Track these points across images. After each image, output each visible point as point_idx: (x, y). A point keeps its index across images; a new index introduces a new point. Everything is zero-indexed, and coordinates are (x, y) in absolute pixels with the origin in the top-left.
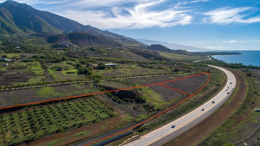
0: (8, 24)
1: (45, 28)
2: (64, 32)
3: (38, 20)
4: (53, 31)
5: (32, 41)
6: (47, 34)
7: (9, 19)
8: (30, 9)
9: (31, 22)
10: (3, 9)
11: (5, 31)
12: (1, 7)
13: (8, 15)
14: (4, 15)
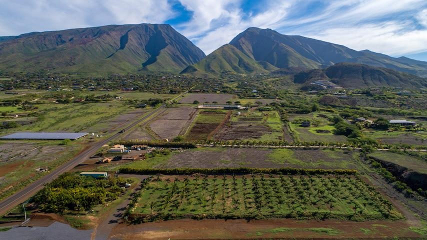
0: (246, 60)
1: (292, 61)
2: (321, 65)
3: (284, 51)
4: (304, 64)
5: (274, 82)
6: (295, 70)
7: (248, 52)
9: (275, 54)
10: (243, 40)
11: (242, 69)
12: (241, 37)
13: (247, 47)
14: (244, 47)
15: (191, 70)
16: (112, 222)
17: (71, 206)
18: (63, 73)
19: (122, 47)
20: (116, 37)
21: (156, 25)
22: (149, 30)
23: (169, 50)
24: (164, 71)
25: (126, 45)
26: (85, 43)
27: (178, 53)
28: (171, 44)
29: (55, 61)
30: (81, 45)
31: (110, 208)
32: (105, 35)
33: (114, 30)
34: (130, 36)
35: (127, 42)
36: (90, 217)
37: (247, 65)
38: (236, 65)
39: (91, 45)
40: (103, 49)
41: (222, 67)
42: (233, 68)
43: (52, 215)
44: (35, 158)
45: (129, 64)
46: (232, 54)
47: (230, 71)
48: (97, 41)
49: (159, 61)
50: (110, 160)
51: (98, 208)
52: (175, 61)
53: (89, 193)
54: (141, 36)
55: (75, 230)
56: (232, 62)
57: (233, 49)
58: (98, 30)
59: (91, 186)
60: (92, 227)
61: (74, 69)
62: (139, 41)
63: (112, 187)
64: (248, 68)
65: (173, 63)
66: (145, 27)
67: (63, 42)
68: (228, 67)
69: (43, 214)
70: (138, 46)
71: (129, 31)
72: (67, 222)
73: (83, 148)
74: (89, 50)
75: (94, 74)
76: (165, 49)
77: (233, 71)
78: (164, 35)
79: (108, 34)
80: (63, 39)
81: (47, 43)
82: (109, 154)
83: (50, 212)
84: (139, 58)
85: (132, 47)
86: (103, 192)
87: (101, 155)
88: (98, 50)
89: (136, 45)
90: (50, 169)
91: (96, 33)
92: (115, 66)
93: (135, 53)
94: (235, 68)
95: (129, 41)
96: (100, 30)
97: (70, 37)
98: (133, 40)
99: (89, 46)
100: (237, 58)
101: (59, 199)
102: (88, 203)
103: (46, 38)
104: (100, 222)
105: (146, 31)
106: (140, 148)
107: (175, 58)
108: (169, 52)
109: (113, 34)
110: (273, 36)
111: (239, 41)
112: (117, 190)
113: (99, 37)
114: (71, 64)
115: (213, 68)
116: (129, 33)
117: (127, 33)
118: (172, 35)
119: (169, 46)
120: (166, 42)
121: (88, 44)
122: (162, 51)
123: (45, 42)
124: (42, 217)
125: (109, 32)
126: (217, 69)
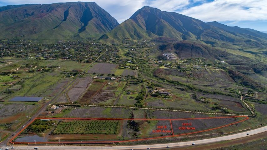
0: (139, 30)
1: (166, 31)
2: (182, 34)
3: (162, 24)
4: (172, 34)
5: (147, 51)
6: (164, 40)
7: (141, 24)
8: (159, 12)
9: (157, 27)
10: (139, 15)
11: (135, 37)
12: (138, 14)
13: (141, 21)
14: (139, 21)
15: (105, 37)
16: (49, 135)
17: (39, 131)
18: (29, 40)
19: (65, 20)
20: (61, 11)
21: (86, 3)
22: (82, 7)
23: (94, 21)
24: (90, 37)
25: (68, 17)
26: (41, 17)
27: (100, 23)
28: (96, 16)
29: (24, 30)
30: (39, 19)
31: (48, 131)
32: (54, 11)
33: (60, 7)
34: (70, 11)
35: (68, 16)
36: (43, 134)
37: (139, 34)
38: (133, 34)
39: (45, 18)
40: (53, 20)
41: (124, 35)
42: (130, 36)
43: (34, 133)
44: (25, 111)
45: (69, 32)
46: (131, 26)
47: (128, 38)
48: (49, 15)
49: (87, 30)
50: (50, 113)
51: (45, 131)
52: (97, 28)
53: (43, 127)
54: (77, 11)
55: (40, 137)
56: (131, 31)
57: (132, 23)
58: (50, 6)
59: (44, 124)
60: (44, 136)
61: (35, 36)
62: (76, 14)
63: (50, 125)
64: (139, 37)
65: (96, 30)
66: (79, 4)
67: (28, 15)
68: (128, 35)
69: (31, 133)
70: (75, 18)
71: (69, 8)
72: (38, 135)
73: (41, 106)
74: (44, 22)
75: (47, 41)
76: (92, 20)
77: (130, 38)
78: (91, 10)
79: (56, 10)
80: (28, 13)
81: (18, 15)
82: (50, 110)
83: (33, 132)
84: (76, 26)
85: (71, 19)
86: (47, 127)
87: (47, 110)
88: (50, 21)
89: (74, 17)
90: (31, 117)
91: (49, 9)
92: (60, 34)
93: (73, 22)
94: (132, 36)
95: (69, 14)
96: (51, 7)
97: (32, 11)
98: (72, 14)
99: (44, 19)
100: (134, 29)
101: (35, 129)
102: (43, 130)
103: (17, 12)
104: (46, 135)
105: (80, 7)
106: (62, 107)
107: (98, 27)
108: (94, 23)
109: (59, 9)
110: (158, 13)
111: (137, 16)
112: (51, 125)
113: (50, 12)
114: (34, 32)
115: (118, 36)
116: (69, 9)
117: (68, 9)
118: (96, 10)
119: (94, 18)
120: (93, 15)
121: (43, 18)
122: (89, 22)
123: (16, 15)
124: (31, 134)
125: (57, 8)
126: (120, 37)
